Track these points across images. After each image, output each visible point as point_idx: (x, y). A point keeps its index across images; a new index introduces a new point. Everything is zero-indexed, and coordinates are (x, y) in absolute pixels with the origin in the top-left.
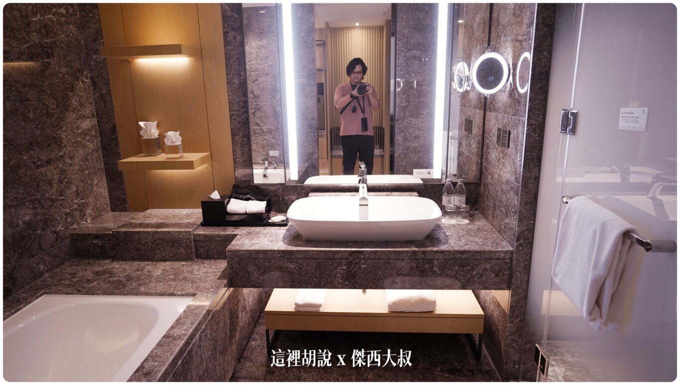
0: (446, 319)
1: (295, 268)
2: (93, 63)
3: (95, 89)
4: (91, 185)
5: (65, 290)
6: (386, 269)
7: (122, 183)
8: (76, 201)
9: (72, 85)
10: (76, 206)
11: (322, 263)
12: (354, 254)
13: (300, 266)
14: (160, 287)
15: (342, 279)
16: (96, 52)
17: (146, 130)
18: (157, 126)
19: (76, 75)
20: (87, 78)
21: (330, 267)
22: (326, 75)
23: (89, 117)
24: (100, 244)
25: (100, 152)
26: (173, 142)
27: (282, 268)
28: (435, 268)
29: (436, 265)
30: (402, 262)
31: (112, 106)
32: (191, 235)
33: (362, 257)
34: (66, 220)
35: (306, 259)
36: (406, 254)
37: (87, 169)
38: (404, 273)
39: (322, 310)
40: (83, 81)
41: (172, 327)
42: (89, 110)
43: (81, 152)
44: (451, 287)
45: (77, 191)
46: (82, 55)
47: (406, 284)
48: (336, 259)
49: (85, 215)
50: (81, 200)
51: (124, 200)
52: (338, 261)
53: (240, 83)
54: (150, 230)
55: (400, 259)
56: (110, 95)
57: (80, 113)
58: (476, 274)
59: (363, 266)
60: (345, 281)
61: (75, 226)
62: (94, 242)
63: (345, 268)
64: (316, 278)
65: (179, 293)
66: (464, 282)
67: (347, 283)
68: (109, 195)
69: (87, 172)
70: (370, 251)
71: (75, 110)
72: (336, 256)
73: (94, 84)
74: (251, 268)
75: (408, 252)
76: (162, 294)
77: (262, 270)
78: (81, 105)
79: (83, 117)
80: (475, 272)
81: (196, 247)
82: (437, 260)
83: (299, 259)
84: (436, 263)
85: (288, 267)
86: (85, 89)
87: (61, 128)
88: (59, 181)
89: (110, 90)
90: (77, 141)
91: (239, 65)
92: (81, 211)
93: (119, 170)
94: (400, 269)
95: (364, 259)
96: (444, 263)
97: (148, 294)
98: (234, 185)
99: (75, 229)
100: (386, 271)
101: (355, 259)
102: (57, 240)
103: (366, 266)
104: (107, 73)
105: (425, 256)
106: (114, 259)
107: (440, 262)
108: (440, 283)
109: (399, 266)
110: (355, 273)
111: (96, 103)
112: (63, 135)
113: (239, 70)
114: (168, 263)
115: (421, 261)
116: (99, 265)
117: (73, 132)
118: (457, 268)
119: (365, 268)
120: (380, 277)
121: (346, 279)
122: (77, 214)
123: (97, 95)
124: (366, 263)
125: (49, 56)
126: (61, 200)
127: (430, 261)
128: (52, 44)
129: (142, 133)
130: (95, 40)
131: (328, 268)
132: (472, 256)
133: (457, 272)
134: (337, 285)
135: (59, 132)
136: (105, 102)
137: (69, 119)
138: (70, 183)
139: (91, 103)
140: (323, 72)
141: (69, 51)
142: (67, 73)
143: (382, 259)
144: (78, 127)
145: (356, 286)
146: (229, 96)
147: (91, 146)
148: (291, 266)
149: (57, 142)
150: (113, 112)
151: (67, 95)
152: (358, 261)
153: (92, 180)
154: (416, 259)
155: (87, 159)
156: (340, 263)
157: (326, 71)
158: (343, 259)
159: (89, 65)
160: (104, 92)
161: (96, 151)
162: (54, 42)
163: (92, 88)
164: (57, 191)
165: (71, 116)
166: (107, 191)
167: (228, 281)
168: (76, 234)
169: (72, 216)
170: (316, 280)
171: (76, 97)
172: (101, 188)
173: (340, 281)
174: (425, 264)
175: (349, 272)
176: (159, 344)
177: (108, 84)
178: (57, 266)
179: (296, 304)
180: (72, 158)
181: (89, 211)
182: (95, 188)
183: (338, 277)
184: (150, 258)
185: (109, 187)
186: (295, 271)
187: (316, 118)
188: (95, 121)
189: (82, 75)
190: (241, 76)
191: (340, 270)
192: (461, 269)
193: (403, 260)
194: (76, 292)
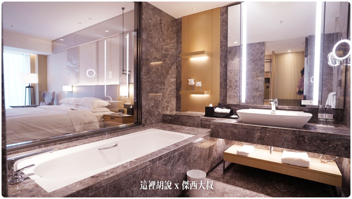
0: (316, 173)
1: (237, 132)
2: (178, 61)
3: (177, 69)
4: (171, 100)
5: (158, 128)
6: (279, 137)
7: (180, 101)
8: (166, 104)
9: (171, 67)
10: (165, 106)
11: (249, 131)
12: (264, 129)
13: (239, 131)
14: (186, 131)
15: (257, 139)
16: (179, 57)
17: (190, 82)
18: (194, 81)
19: (172, 64)
20: (175, 66)
21: (252, 133)
22: (271, 74)
23: (174, 78)
24: (170, 118)
25: (175, 90)
26: (198, 85)
27: (231, 131)
28: (306, 140)
29: (306, 139)
30: (287, 135)
31: (181, 74)
32: (200, 118)
33: (267, 130)
34: (162, 109)
35: (242, 128)
36: (289, 131)
37: (171, 94)
38: (289, 140)
39: (249, 156)
40: (174, 66)
41: (187, 139)
42: (174, 76)
43: (170, 88)
44: (316, 151)
45: (167, 101)
46: (175, 58)
47: (290, 146)
48: (255, 130)
49: (168, 109)
50: (168, 104)
51: (180, 107)
52: (256, 131)
53: (225, 65)
54: (186, 115)
55: (286, 133)
56: (181, 71)
57: (172, 76)
58: (332, 147)
59: (268, 135)
60: (259, 141)
61: (164, 112)
62: (169, 117)
63: (259, 134)
64: (246, 137)
65: (192, 133)
66: (324, 150)
67: (260, 141)
68: (176, 105)
69: (171, 95)
70: (271, 128)
71: (170, 75)
72: (255, 129)
73: (177, 67)
74: (220, 130)
75: (291, 130)
76: (186, 133)
77: (224, 131)
78: (172, 73)
79: (172, 78)
80: (331, 145)
81: (201, 123)
82: (307, 136)
83: (239, 128)
84: (306, 137)
85: (234, 131)
86: (174, 69)
87: (165, 79)
88: (162, 96)
89: (181, 69)
90: (169, 85)
91: (225, 58)
92: (167, 108)
93: (180, 94)
94: (286, 138)
95: (268, 131)
96: (311, 138)
97: (182, 132)
98: (219, 104)
99: (164, 113)
100: (279, 138)
101: (264, 131)
102: (158, 115)
103: (269, 135)
104: (181, 64)
105: (300, 133)
106: (173, 124)
107: (309, 137)
108: (309, 148)
109: (286, 137)
110: (264, 137)
111: (177, 73)
112: (166, 82)
113: (225, 60)
114: (190, 127)
115: (298, 135)
116: (169, 125)
117: (169, 82)
118: (319, 142)
119: (269, 136)
120: (276, 141)
121: (259, 140)
122: (165, 108)
123: (177, 71)
124: (269, 133)
125: (166, 57)
126: (162, 102)
127: (303, 136)
128: (167, 54)
129: (189, 83)
130: (179, 53)
131: (251, 133)
132: (328, 136)
133: (319, 144)
134: (255, 142)
135: (165, 81)
136: (179, 73)
137: (168, 77)
138: (165, 97)
139: (175, 74)
140: (270, 73)
141: (171, 57)
142: (170, 63)
143: (277, 132)
144: (170, 81)
145: (264, 144)
146: (220, 70)
147: (173, 87)
148: (236, 131)
149: (163, 83)
150: (181, 77)
151: (169, 70)
152: (265, 132)
153: (171, 99)
154: (295, 134)
155: (171, 91)
156: (257, 132)
157: (271, 72)
158: (258, 130)
159: (176, 62)
160: (179, 70)
161: (174, 89)
162: (168, 54)
163: (176, 69)
164: (161, 99)
165: (169, 77)
166: (175, 104)
167: (210, 134)
168: (164, 114)
169: (164, 108)
170: (245, 138)
171: (171, 71)
172: (174, 102)
173: (257, 140)
174: (300, 137)
175: (261, 136)
176: (182, 141)
177: (181, 67)
178: (157, 123)
179: (237, 151)
180: (167, 90)
181: (169, 109)
182: (172, 102)
183: (256, 138)
184: (185, 125)
185: (176, 102)
186: (237, 133)
187: (263, 90)
188: (175, 80)
189: (174, 64)
190: (225, 62)
191: (257, 135)
192: (321, 142)
193: (288, 134)
194: (161, 129)
